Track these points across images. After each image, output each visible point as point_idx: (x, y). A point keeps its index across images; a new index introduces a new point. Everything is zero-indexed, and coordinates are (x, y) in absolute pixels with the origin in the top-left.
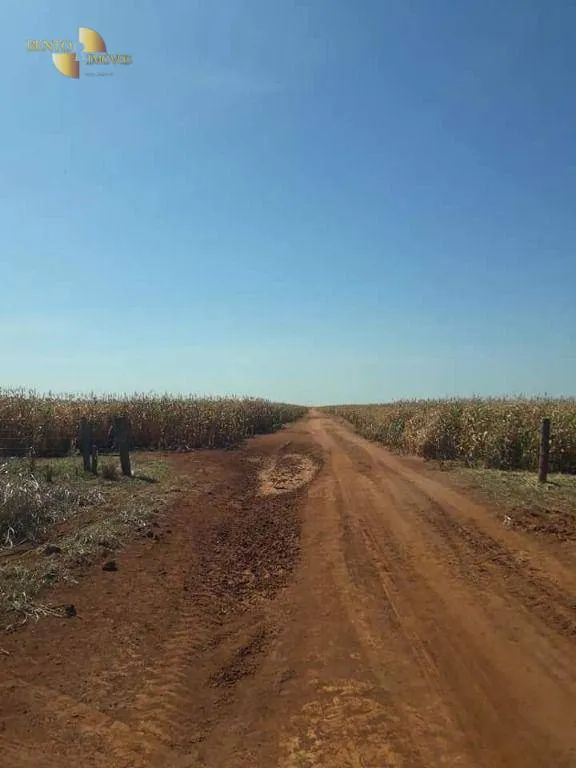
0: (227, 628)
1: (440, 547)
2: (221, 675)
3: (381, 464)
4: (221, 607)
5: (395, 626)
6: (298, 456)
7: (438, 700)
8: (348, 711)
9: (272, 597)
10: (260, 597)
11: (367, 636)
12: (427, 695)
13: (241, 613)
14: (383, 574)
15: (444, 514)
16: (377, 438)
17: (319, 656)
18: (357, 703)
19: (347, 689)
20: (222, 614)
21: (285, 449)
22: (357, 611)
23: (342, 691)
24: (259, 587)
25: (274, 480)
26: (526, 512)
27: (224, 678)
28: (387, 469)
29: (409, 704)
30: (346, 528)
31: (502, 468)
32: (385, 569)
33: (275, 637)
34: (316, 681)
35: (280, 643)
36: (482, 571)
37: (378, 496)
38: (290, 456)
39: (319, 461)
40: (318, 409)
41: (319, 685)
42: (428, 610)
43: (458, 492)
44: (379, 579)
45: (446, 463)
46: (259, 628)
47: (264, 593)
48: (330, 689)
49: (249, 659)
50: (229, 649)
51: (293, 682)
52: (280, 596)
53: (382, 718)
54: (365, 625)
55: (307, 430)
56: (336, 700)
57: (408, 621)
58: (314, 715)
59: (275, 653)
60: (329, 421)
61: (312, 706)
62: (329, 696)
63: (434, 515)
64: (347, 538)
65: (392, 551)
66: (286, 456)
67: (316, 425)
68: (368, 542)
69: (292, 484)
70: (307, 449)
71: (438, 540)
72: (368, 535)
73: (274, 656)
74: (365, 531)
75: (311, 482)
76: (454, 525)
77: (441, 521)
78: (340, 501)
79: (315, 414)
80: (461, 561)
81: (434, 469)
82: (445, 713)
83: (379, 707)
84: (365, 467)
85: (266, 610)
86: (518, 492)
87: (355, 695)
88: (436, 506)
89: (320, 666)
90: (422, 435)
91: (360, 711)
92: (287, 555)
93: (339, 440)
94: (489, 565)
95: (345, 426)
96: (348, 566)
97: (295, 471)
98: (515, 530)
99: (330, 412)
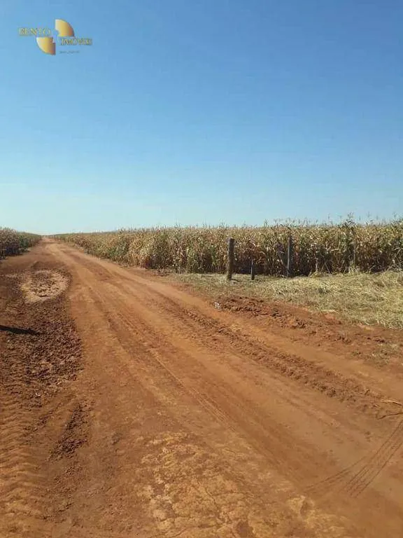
0: (48, 408)
1: (181, 327)
2: (61, 448)
3: (115, 274)
4: (34, 392)
5: (178, 386)
6: (48, 272)
7: (234, 435)
8: (180, 456)
9: (74, 378)
10: (63, 379)
11: (162, 397)
12: (225, 433)
13: (54, 394)
14: (152, 350)
15: (175, 304)
16: (106, 256)
17: (134, 418)
18: (182, 449)
19: (169, 439)
20: (37, 397)
21: (36, 267)
22: (147, 379)
23: (166, 442)
24: (59, 371)
25: (35, 291)
26: (228, 299)
27: (63, 450)
28: (123, 278)
29: (218, 442)
30: (110, 320)
31: (200, 272)
32: (151, 346)
33: (90, 410)
34: (142, 438)
35: (99, 414)
36: (215, 340)
37: (125, 296)
38: (40, 272)
39: (66, 273)
40: (49, 237)
41: (146, 441)
42: (194, 371)
43: (179, 290)
44: (151, 355)
45: (162, 271)
46: (74, 404)
47: (65, 376)
48: (156, 442)
49: (77, 430)
50: (58, 425)
51: (123, 442)
52: (80, 376)
53: (206, 456)
54: (157, 389)
55: (48, 252)
56: (164, 449)
57: (185, 381)
58: (153, 465)
59: (98, 422)
60: (62, 245)
61: (149, 458)
62: (158, 447)
63: (169, 306)
64: (113, 327)
65: (150, 333)
66: (38, 272)
67: (54, 249)
68: (130, 329)
69: (52, 293)
70: (54, 266)
71: (178, 322)
72: (128, 324)
73: (97, 425)
74: (125, 321)
75: (68, 289)
76: (185, 312)
77: (175, 309)
78: (97, 302)
79: (48, 240)
80: (199, 335)
81: (155, 275)
82: (243, 443)
83: (199, 449)
84: (105, 277)
85: (73, 389)
86: (216, 287)
87: (177, 443)
88: (168, 299)
89: (137, 426)
90: (144, 252)
91: (187, 455)
92: (73, 345)
93: (77, 258)
94: (218, 336)
95: (77, 248)
96: (124, 348)
97: (50, 283)
98: (223, 311)
99: (61, 239)
